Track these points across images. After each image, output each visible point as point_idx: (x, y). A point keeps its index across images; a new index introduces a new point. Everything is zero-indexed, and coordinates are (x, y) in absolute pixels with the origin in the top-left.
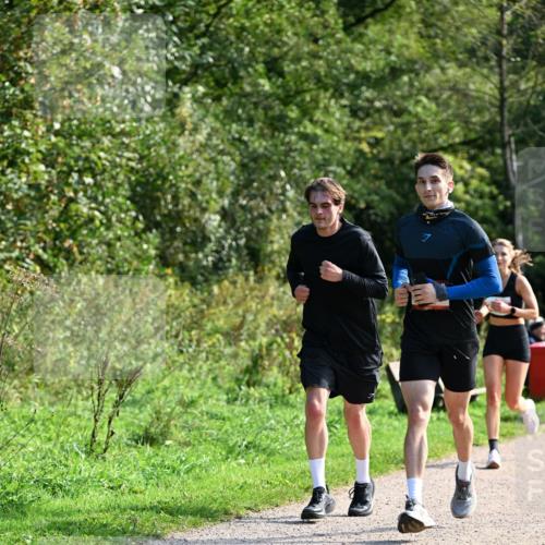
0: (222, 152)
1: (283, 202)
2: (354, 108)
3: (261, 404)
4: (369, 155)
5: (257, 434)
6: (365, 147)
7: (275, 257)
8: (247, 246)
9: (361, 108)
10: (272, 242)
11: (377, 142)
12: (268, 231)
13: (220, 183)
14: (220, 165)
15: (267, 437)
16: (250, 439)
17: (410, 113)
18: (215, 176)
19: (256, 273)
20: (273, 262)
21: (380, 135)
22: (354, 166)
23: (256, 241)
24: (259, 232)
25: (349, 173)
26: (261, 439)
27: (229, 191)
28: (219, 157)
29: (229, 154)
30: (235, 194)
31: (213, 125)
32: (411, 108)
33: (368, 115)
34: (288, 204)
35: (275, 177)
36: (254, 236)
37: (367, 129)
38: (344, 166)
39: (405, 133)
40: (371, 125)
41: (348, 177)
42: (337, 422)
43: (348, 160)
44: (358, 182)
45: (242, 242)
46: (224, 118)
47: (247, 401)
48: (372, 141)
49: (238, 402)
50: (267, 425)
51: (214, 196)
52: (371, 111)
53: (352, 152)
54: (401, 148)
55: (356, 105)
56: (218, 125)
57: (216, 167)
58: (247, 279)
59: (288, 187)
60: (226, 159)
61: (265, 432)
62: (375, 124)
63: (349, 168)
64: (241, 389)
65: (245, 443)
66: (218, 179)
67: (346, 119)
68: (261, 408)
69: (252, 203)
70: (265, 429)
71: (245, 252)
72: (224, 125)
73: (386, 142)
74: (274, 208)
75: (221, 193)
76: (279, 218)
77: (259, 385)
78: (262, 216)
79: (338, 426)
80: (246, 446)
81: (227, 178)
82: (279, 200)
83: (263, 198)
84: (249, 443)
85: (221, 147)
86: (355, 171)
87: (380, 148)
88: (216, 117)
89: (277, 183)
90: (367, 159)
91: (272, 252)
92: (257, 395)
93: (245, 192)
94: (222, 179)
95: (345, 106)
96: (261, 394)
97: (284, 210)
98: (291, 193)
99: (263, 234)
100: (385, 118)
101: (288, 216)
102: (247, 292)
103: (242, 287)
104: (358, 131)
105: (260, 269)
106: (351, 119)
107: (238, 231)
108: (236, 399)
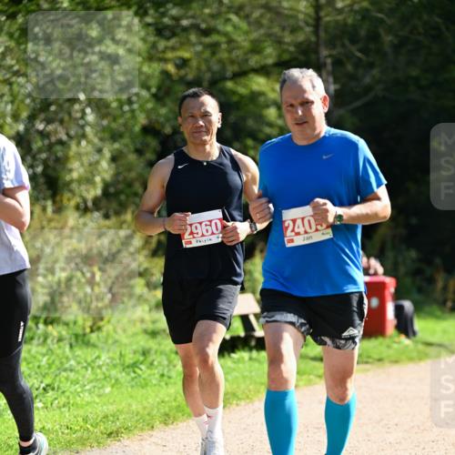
0: (17, 74)
1: (83, 127)
2: (160, 26)
3: (61, 344)
4: (175, 78)
5: (56, 376)
6: (171, 68)
7: (74, 186)
8: (44, 173)
9: (167, 27)
10: (71, 171)
11: (183, 63)
12: (67, 158)
13: (15, 107)
14: (15, 87)
15: (67, 379)
16: (48, 381)
17: (218, 32)
18: (10, 98)
19: (54, 202)
20: (71, 191)
21: (186, 55)
22: (159, 88)
23: (54, 169)
24: (58, 160)
25: (155, 96)
26: (60, 381)
27: (24, 115)
28: (14, 79)
29: (25, 75)
30: (32, 118)
31: (7, 44)
32: (220, 27)
33: (174, 35)
34: (88, 129)
35: (74, 100)
36: (51, 163)
37: (173, 49)
38: (148, 88)
39: (214, 53)
40: (178, 45)
41: (153, 100)
42: (142, 363)
43: (154, 83)
44: (164, 105)
45: (39, 169)
46: (20, 37)
47: (45, 339)
48: (178, 62)
49: (35, 342)
50: (67, 366)
51: (9, 120)
52: (178, 31)
53: (157, 73)
54: (209, 69)
55: (162, 23)
56: (12, 44)
57: (11, 89)
58: (44, 209)
59: (88, 110)
60: (22, 80)
61: (64, 374)
62: (182, 44)
63: (154, 90)
64: (37, 328)
65: (43, 385)
66: (12, 102)
67: (152, 39)
68: (60, 347)
69: (50, 128)
70: (65, 370)
71: (42, 180)
72: (19, 44)
73: (194, 63)
74: (72, 133)
75: (16, 117)
76: (79, 144)
77: (58, 324)
78: (61, 142)
79: (143, 367)
80: (44, 389)
81: (23, 101)
82: (78, 125)
83: (61, 122)
84: (47, 386)
85: (16, 68)
86: (161, 94)
87: (187, 69)
88: (11, 36)
89: (77, 107)
90: (173, 81)
91: (72, 181)
92: (55, 334)
93: (42, 116)
94: (17, 102)
95: (149, 25)
96: (59, 332)
97: (84, 136)
98: (91, 117)
99: (62, 162)
100: (193, 38)
101: (88, 142)
102: (45, 223)
103: (39, 218)
104: (164, 52)
105: (58, 198)
106: (157, 38)
107: (34, 158)
108: (32, 339)
